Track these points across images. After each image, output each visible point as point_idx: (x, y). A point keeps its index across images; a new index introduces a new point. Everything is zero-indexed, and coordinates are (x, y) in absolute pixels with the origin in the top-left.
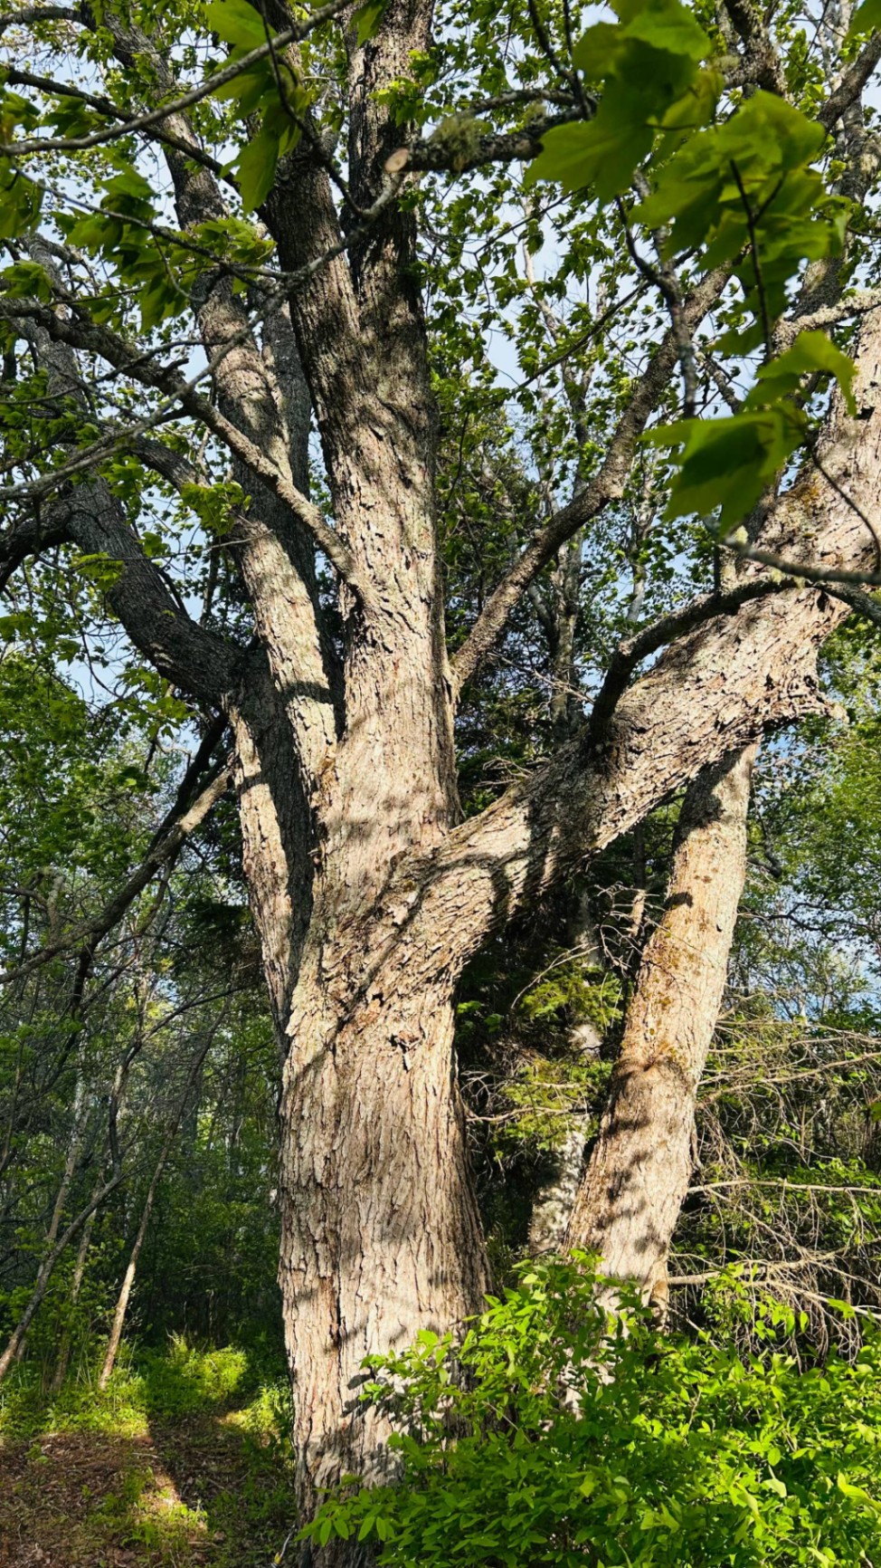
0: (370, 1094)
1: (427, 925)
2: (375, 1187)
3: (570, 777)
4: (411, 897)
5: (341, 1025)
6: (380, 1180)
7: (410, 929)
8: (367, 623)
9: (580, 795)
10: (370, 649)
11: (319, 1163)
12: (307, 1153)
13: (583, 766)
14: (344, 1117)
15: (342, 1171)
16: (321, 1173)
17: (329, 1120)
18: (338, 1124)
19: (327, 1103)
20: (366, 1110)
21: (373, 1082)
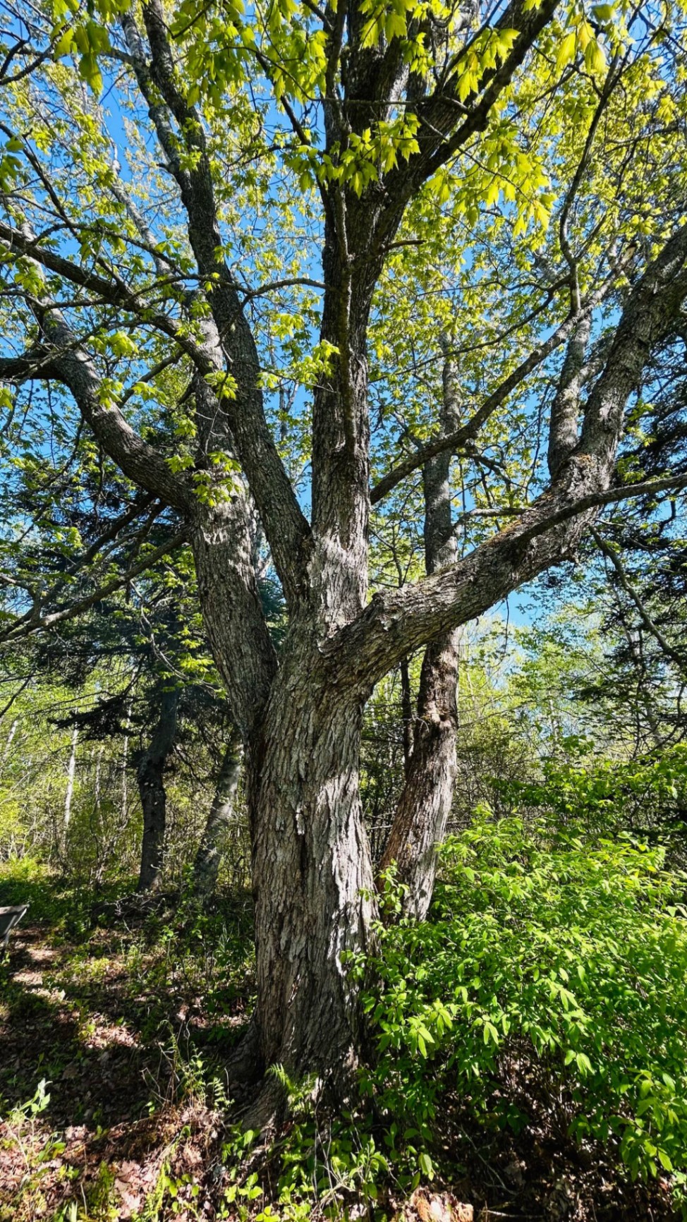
1: (403, 633)
2: (336, 781)
4: (397, 617)
6: (339, 778)
7: (393, 634)
11: (302, 766)
12: (294, 761)
13: (505, 559)
14: (321, 740)
15: (319, 772)
16: (302, 773)
17: (309, 741)
18: (314, 744)
19: (311, 731)
20: (335, 736)
21: (341, 719)
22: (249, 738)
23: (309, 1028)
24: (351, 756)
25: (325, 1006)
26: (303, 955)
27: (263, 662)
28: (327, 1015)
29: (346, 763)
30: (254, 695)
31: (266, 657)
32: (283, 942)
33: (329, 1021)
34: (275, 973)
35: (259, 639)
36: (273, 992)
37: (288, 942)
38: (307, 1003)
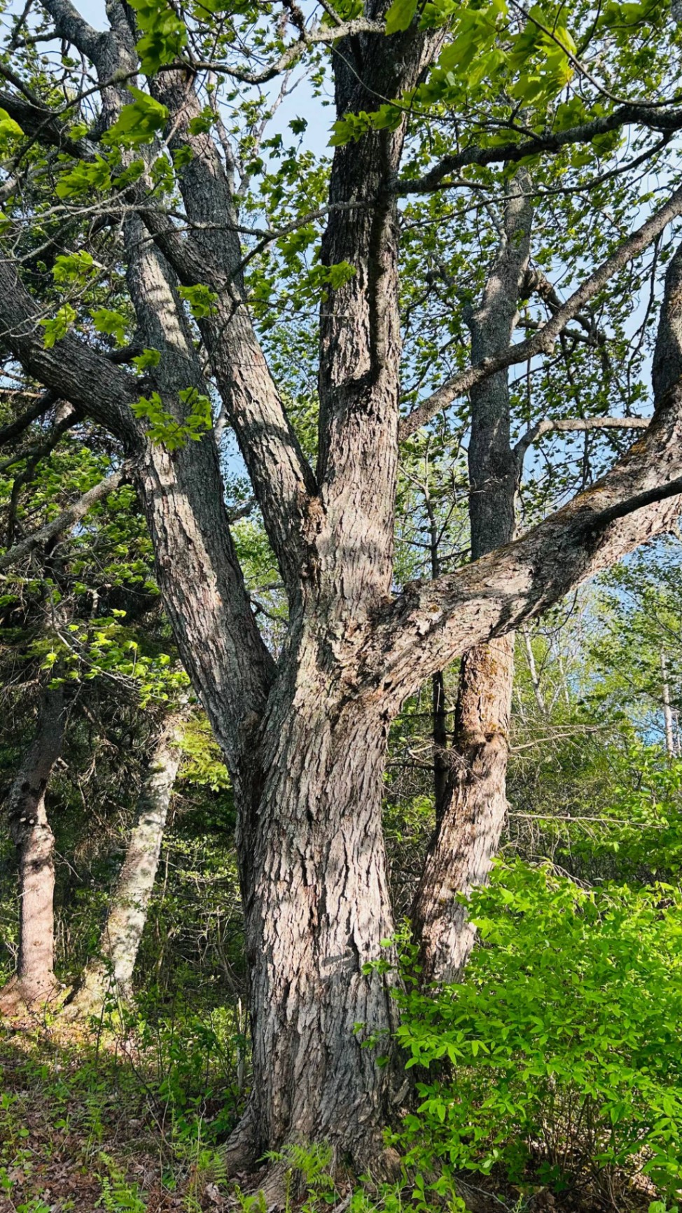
0: (358, 753)
1: (443, 637)
2: (355, 819)
3: (565, 550)
4: (435, 617)
5: (345, 700)
6: (359, 816)
7: (431, 638)
8: (372, 396)
9: (572, 563)
10: (365, 417)
11: (312, 802)
12: (302, 794)
13: (577, 544)
14: (336, 769)
15: (333, 808)
16: (313, 810)
17: (322, 770)
18: (328, 773)
19: (323, 758)
20: (354, 764)
21: (361, 743)
22: (238, 765)
23: (323, 1105)
24: (373, 789)
25: (342, 1081)
26: (315, 1025)
27: (253, 663)
28: (345, 1091)
29: (368, 797)
30: (241, 709)
31: (255, 655)
32: (289, 1012)
33: (347, 1097)
34: (280, 1047)
35: (246, 631)
36: (277, 1069)
37: (296, 1011)
38: (320, 1079)
